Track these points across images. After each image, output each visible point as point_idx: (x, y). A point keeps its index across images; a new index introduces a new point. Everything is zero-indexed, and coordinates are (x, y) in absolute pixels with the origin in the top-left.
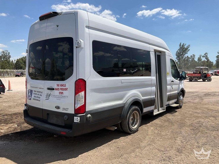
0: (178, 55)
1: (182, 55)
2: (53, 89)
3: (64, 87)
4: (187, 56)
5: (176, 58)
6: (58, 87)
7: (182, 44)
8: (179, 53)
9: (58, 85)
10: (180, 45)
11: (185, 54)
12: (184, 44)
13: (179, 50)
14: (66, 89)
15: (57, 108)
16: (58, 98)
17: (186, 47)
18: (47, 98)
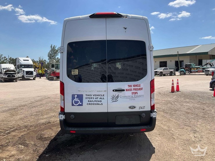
0: (50, 56)
1: (53, 56)
2: (124, 90)
3: (139, 87)
4: (58, 58)
5: (49, 59)
6: (131, 88)
7: (53, 46)
8: (50, 54)
9: (130, 86)
10: (51, 47)
11: (57, 55)
12: (54, 46)
13: (51, 51)
14: (141, 89)
15: (131, 108)
16: (131, 98)
17: (56, 49)
18: (114, 100)
